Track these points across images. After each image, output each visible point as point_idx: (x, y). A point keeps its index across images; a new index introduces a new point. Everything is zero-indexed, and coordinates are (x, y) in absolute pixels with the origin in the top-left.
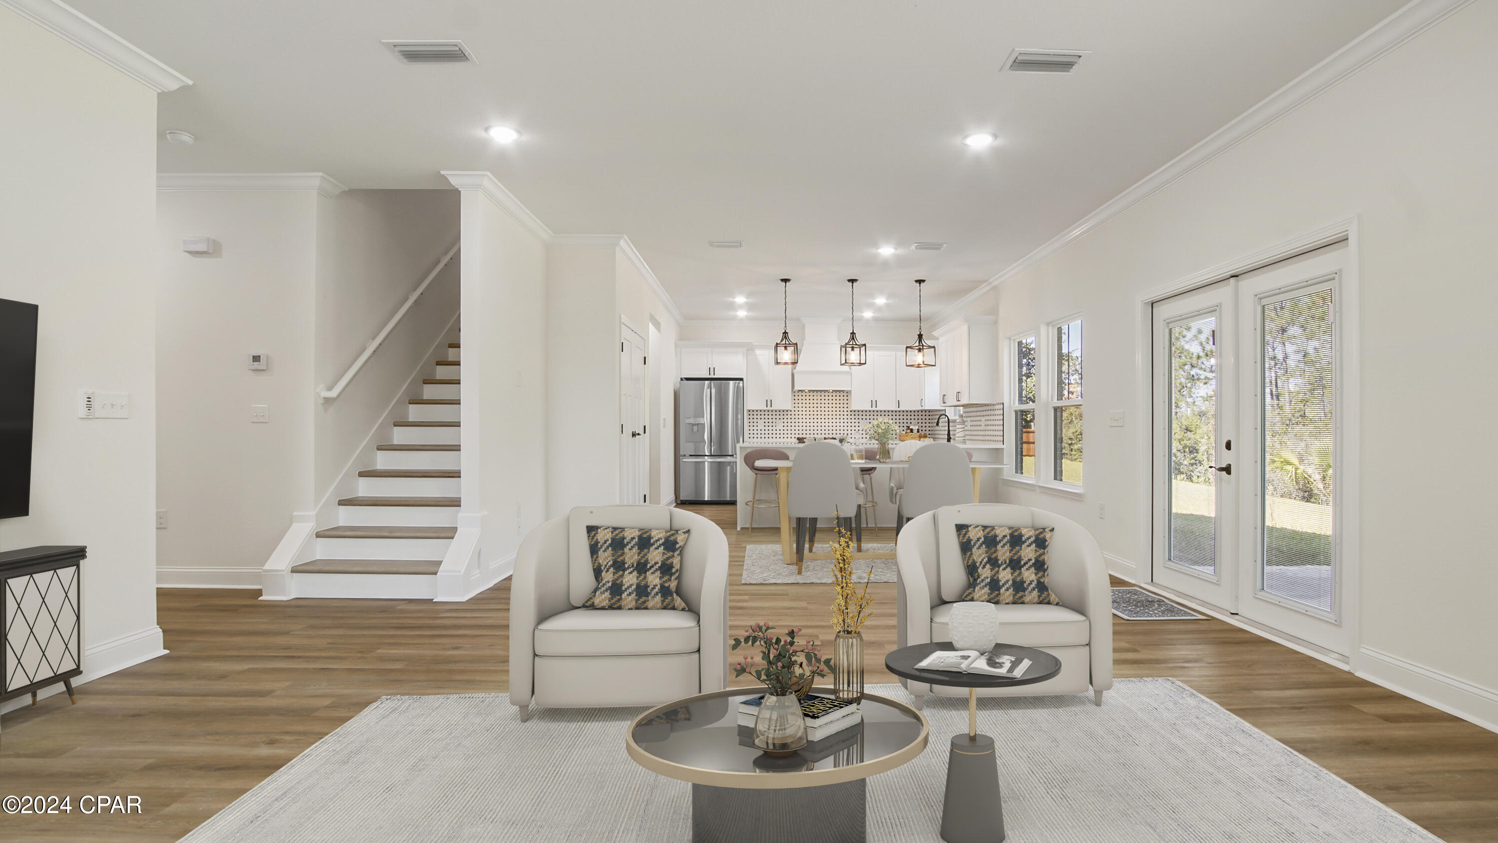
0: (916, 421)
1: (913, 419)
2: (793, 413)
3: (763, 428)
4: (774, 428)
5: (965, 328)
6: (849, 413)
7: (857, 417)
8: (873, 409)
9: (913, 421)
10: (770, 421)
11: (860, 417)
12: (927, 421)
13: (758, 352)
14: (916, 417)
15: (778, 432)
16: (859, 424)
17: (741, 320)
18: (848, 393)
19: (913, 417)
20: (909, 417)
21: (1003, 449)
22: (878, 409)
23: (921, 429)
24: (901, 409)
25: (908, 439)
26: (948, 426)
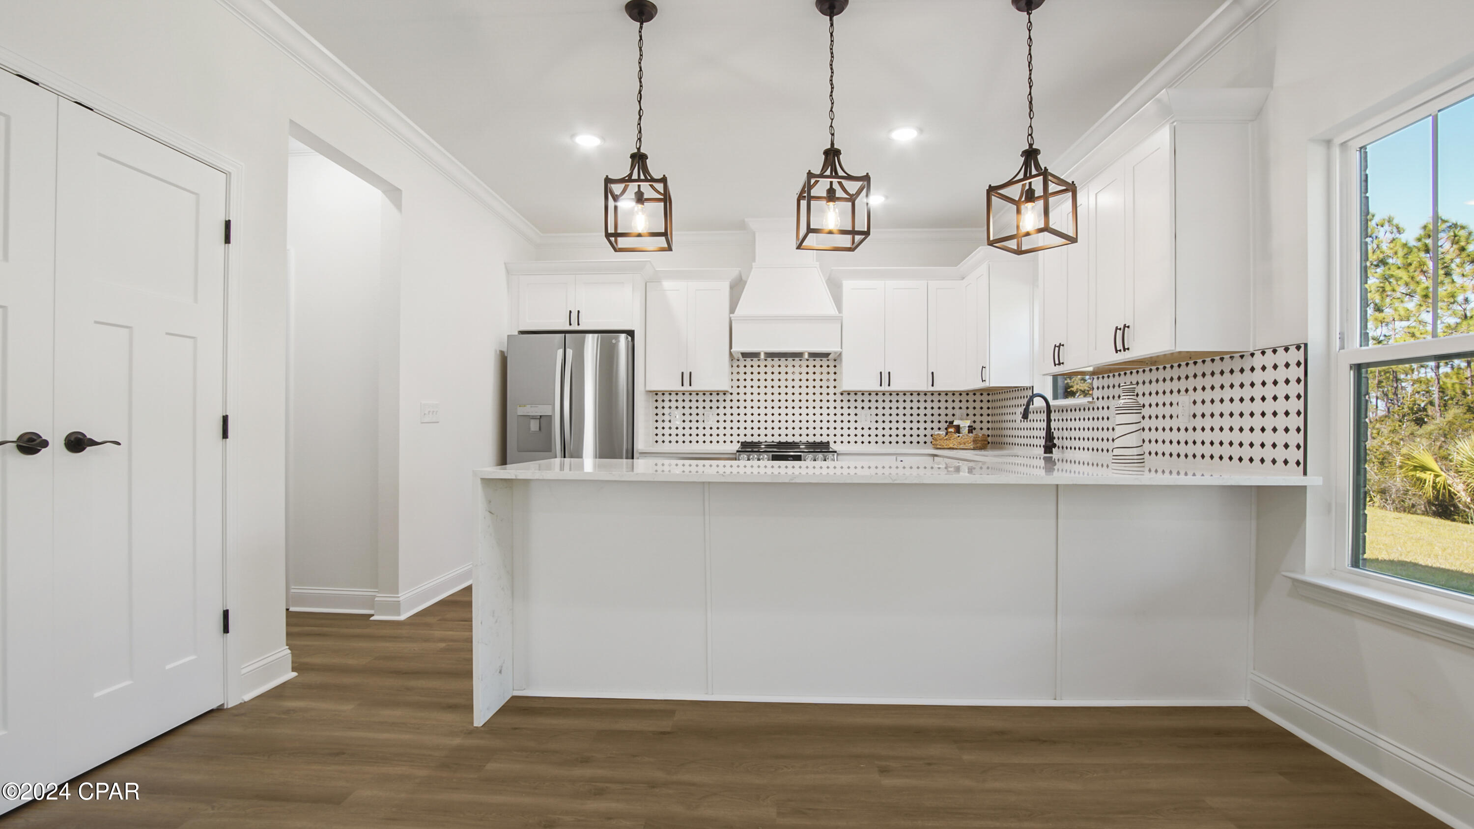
0: (964, 411)
1: (957, 407)
2: (735, 397)
3: (681, 425)
4: (701, 425)
5: (1163, 136)
6: (839, 397)
7: (852, 404)
8: (883, 389)
9: (957, 412)
10: (694, 411)
11: (859, 404)
12: (985, 411)
13: (667, 284)
14: (964, 404)
15: (708, 432)
16: (856, 418)
18: (837, 358)
19: (957, 405)
20: (950, 405)
22: (892, 388)
23: (974, 425)
24: (938, 387)
25: (951, 446)
26: (1049, 421)
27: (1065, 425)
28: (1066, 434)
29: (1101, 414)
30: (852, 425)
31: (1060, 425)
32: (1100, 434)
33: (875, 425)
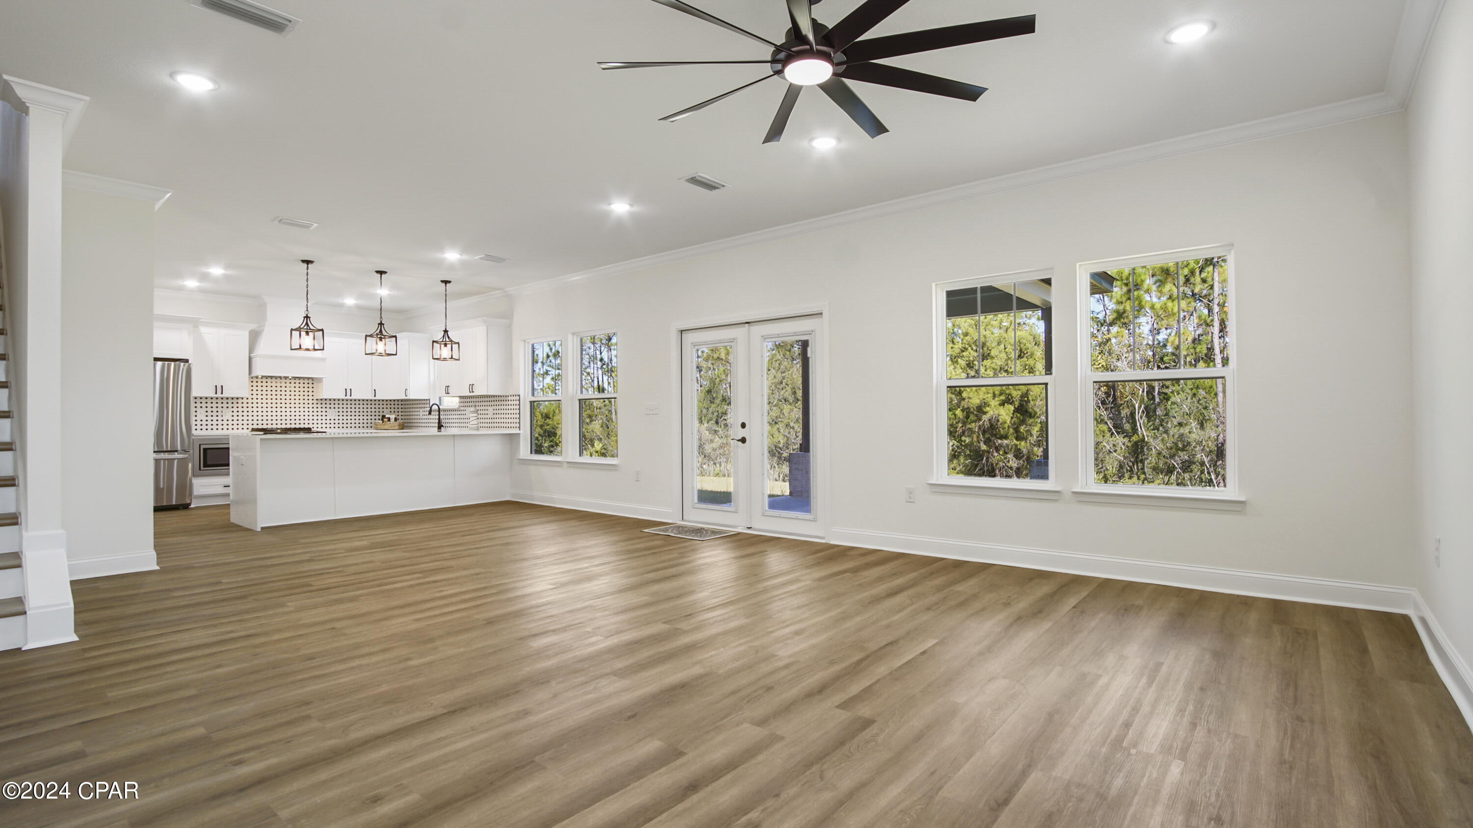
1: (385, 408)
3: (204, 418)
6: (315, 402)
7: (324, 406)
8: (347, 398)
9: (385, 410)
11: (328, 406)
12: (400, 410)
13: (203, 330)
14: (389, 406)
16: (326, 414)
17: (191, 291)
18: (319, 380)
19: (385, 406)
21: (519, 434)
22: (353, 397)
23: (398, 417)
24: (377, 398)
25: (386, 428)
26: (439, 415)
27: (446, 417)
28: (447, 421)
29: (462, 412)
30: (324, 418)
31: (444, 417)
32: (462, 421)
33: (337, 418)
